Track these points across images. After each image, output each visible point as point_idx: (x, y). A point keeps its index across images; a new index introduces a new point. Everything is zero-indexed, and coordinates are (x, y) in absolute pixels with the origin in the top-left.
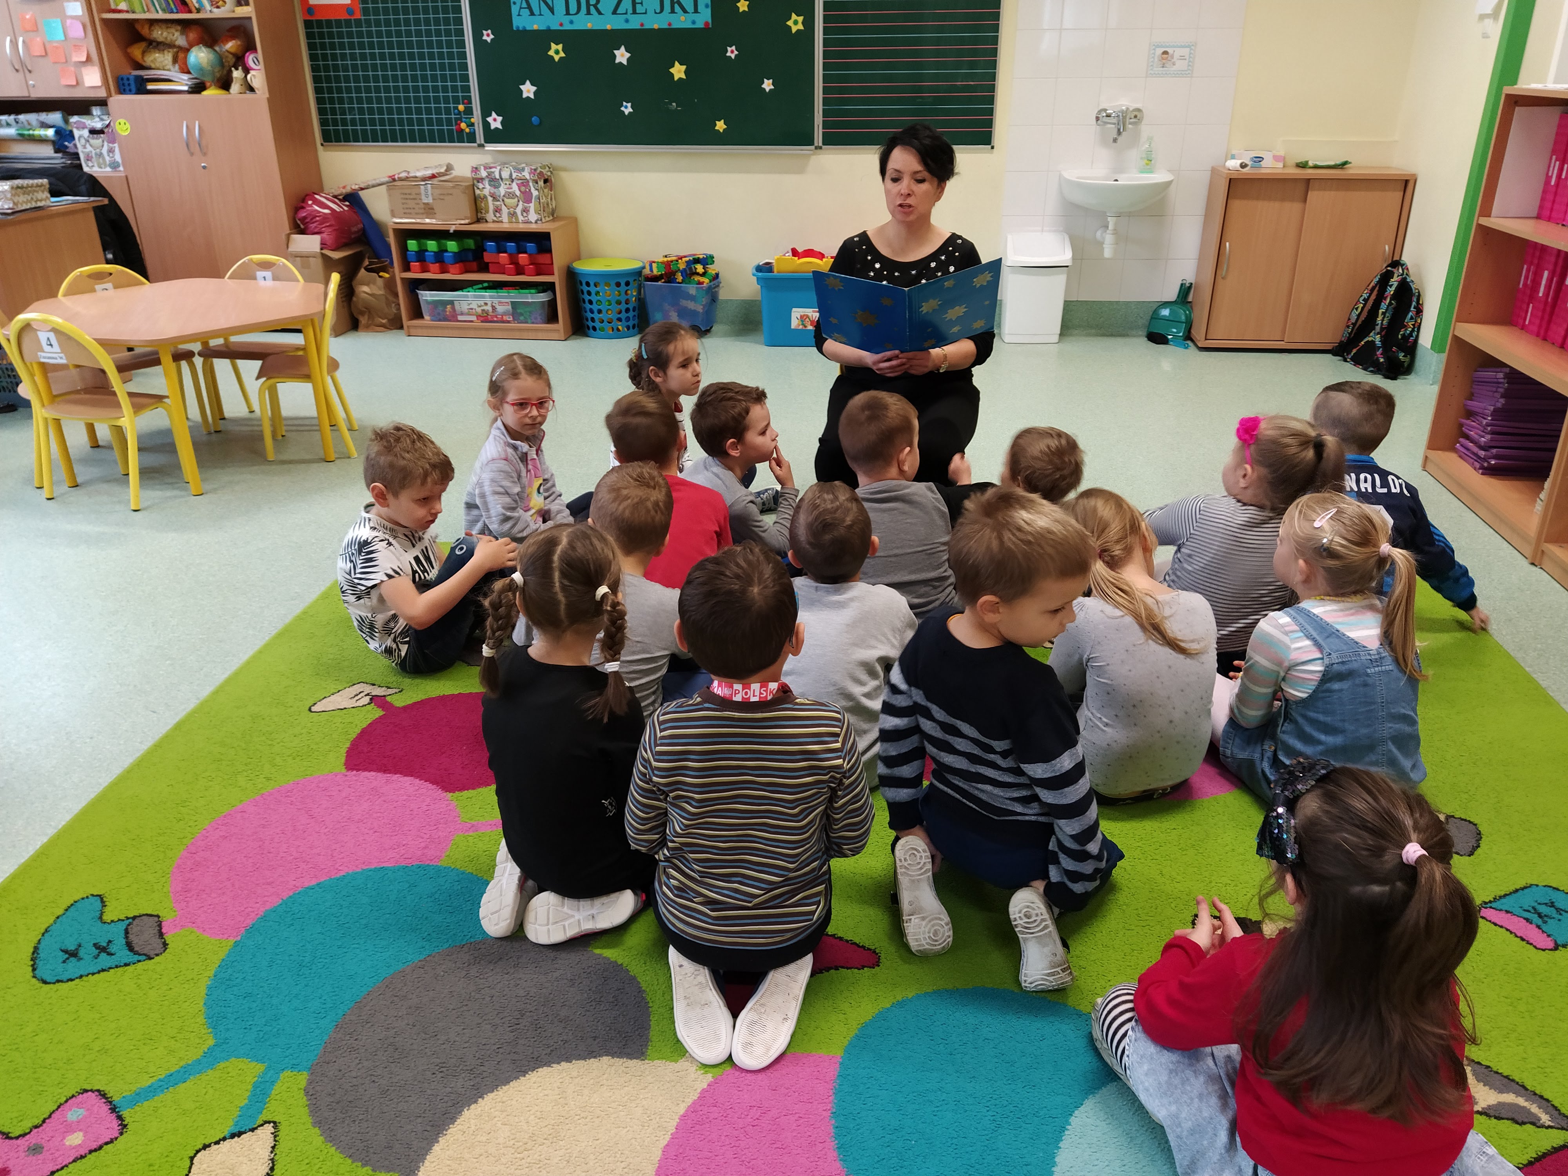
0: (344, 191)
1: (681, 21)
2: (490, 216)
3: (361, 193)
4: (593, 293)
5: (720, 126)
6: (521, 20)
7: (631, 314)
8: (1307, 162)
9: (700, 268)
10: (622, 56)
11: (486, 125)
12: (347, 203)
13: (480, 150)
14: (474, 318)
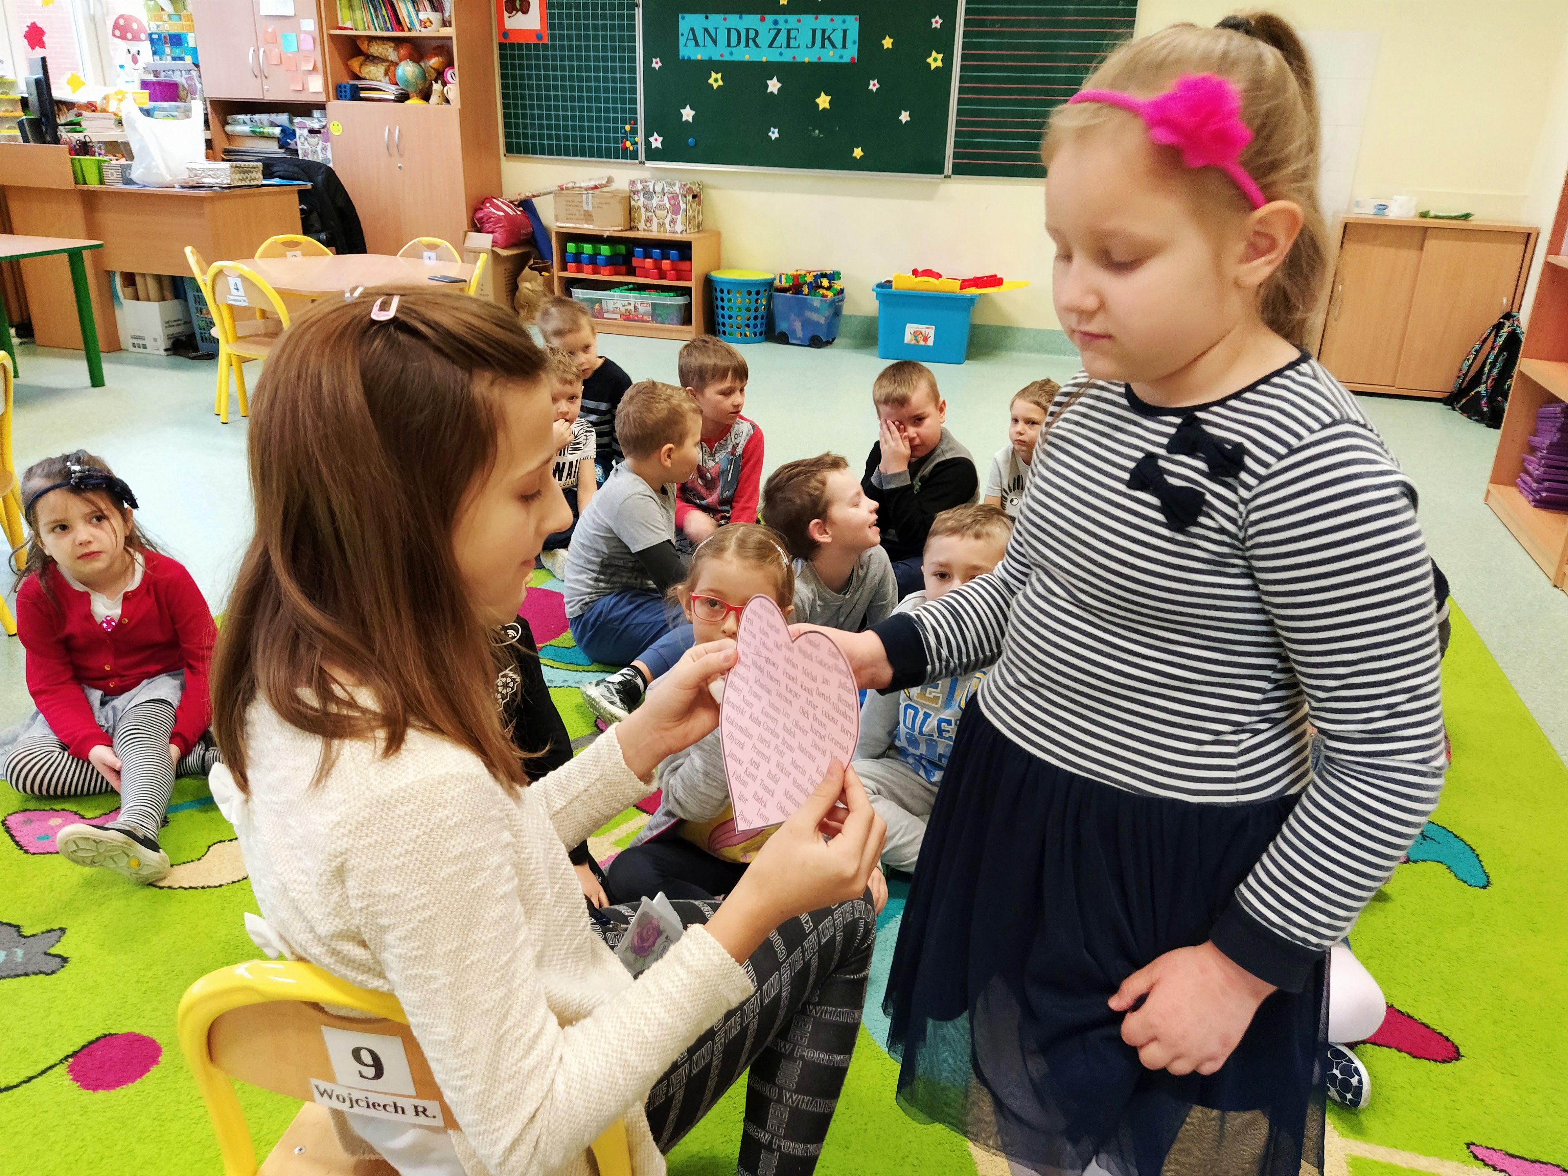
0: (519, 198)
1: (830, 56)
2: (642, 225)
3: (534, 200)
4: (726, 300)
5: (858, 153)
6: (688, 51)
7: (759, 321)
8: (1428, 212)
9: (825, 282)
10: (774, 86)
11: (648, 144)
12: (521, 209)
13: (641, 165)
14: (618, 316)
